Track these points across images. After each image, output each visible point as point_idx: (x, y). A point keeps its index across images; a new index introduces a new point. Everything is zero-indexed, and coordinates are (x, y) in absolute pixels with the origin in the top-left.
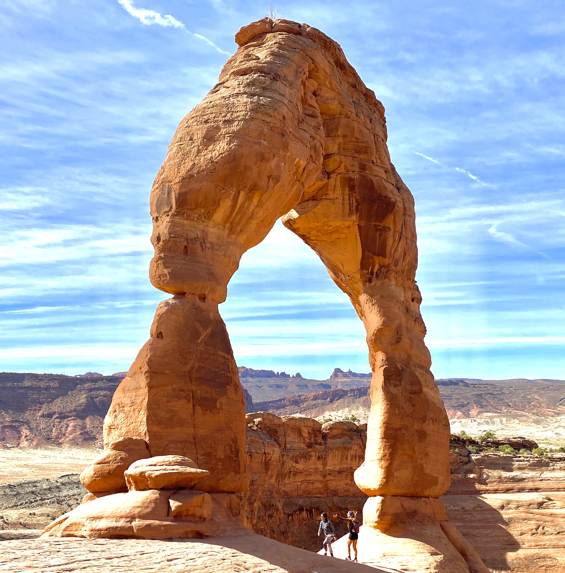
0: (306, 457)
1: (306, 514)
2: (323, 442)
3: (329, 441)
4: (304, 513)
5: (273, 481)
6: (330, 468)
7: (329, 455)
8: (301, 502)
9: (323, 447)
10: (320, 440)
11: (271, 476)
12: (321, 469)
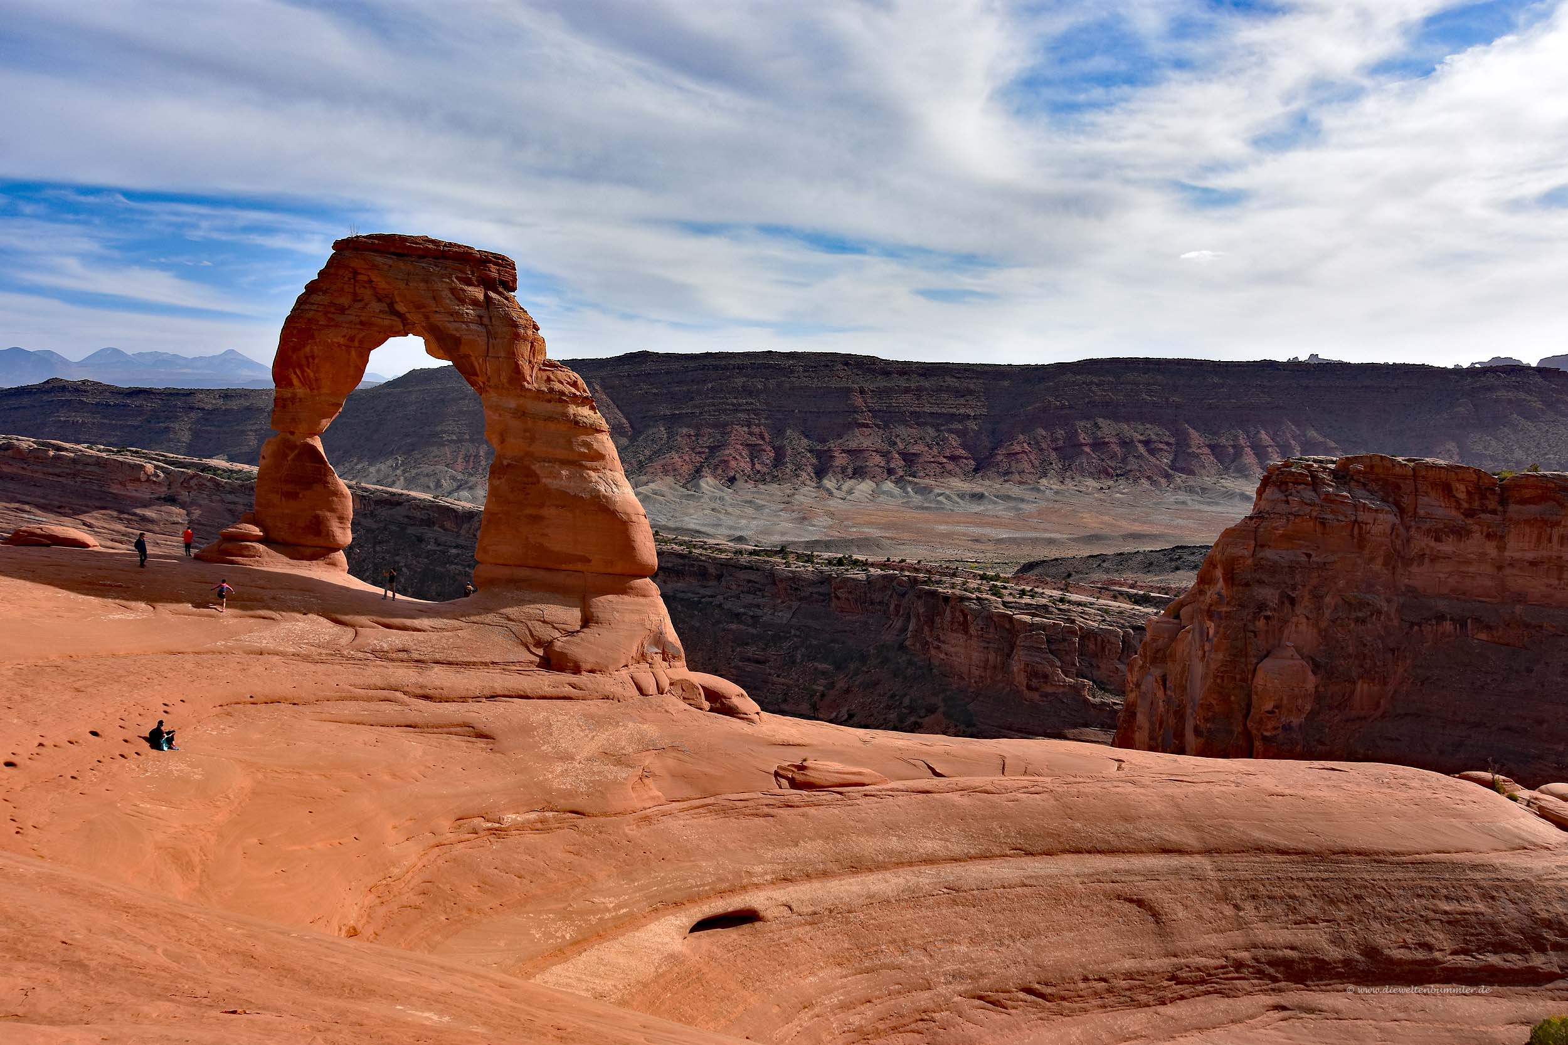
0: (1461, 533)
1: (1452, 627)
2: (1500, 508)
3: (1513, 508)
4: (1448, 626)
5: (1377, 566)
6: (1512, 554)
7: (1509, 532)
8: (1442, 605)
9: (1498, 518)
10: (1492, 504)
11: (1372, 560)
12: (1492, 556)
